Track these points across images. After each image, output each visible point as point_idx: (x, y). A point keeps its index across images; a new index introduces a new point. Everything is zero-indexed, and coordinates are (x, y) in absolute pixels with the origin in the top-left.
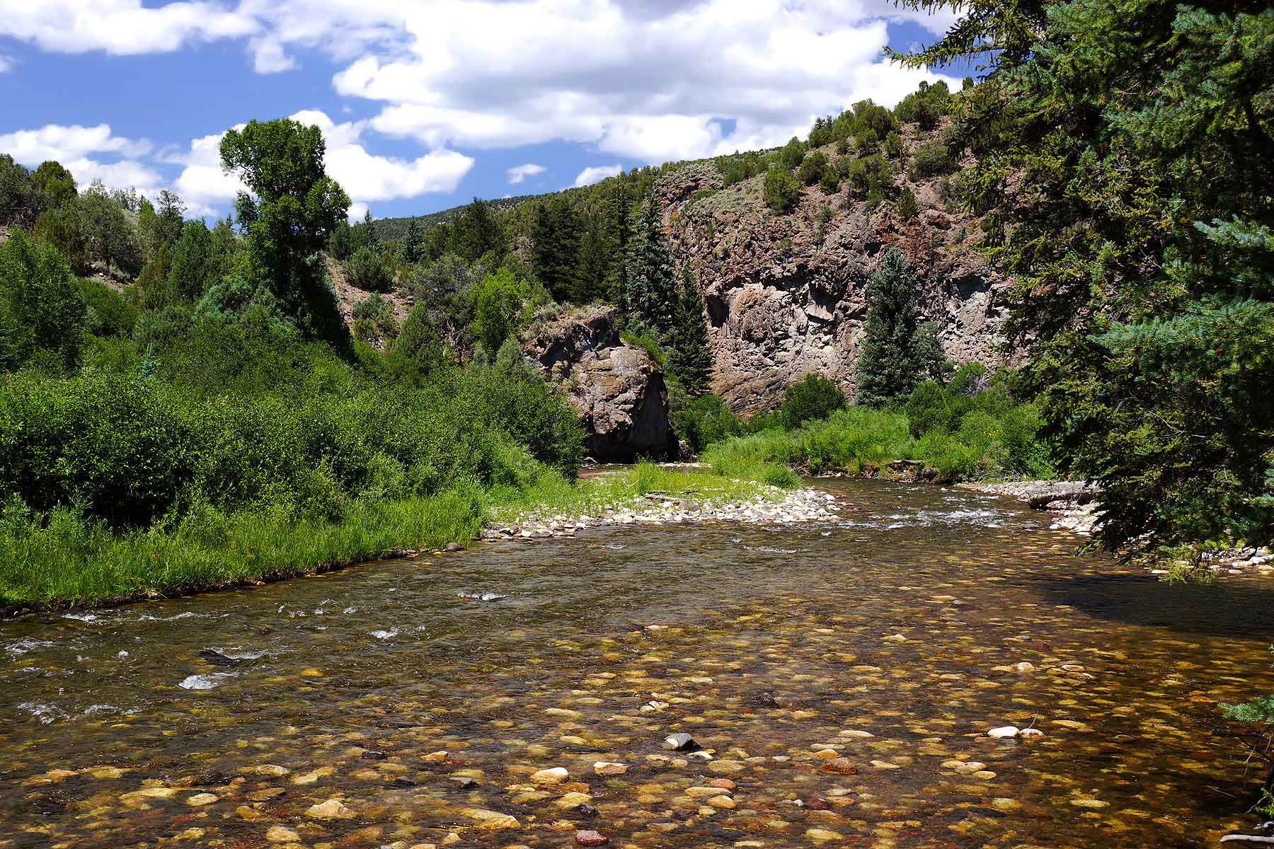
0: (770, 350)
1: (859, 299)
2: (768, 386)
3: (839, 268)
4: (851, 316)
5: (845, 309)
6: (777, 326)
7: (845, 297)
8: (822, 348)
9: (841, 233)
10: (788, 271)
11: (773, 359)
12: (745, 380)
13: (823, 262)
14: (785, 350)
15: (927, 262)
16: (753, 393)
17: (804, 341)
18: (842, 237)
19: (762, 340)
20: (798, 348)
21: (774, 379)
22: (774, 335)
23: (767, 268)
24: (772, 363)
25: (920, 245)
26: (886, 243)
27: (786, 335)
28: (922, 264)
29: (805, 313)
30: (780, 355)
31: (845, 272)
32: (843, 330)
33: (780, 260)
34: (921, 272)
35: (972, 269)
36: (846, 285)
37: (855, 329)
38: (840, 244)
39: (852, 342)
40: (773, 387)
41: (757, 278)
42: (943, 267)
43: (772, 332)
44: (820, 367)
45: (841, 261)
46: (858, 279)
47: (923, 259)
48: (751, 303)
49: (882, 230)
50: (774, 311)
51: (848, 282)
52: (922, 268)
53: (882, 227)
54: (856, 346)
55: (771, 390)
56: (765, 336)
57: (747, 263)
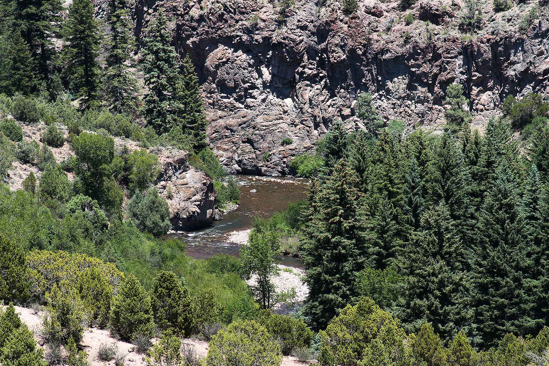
0: (240, 97)
1: (312, 67)
2: (240, 125)
3: (297, 44)
4: (306, 79)
5: (303, 73)
6: (246, 79)
7: (302, 64)
8: (283, 99)
9: (298, 18)
10: (256, 40)
11: (243, 103)
12: (220, 118)
13: (284, 38)
14: (253, 97)
15: (364, 46)
16: (228, 129)
18: (299, 21)
19: (233, 89)
20: (263, 97)
21: (245, 119)
22: (244, 86)
23: (237, 36)
24: (243, 106)
25: (359, 34)
26: (334, 30)
27: (253, 87)
28: (361, 47)
29: (269, 72)
30: (249, 100)
31: (301, 47)
32: (300, 88)
33: (248, 31)
34: (360, 52)
35: (397, 53)
36: (302, 57)
37: (309, 88)
38: (297, 26)
39: (307, 97)
40: (244, 125)
41: (228, 41)
42: (376, 50)
43: (242, 84)
44: (282, 113)
45: (298, 39)
46: (312, 52)
47: (361, 43)
48: (224, 60)
49: (330, 21)
50: (244, 69)
51: (304, 54)
52: (361, 49)
53: (330, 19)
54: (310, 100)
55: (243, 128)
56: (237, 86)
57: (221, 29)
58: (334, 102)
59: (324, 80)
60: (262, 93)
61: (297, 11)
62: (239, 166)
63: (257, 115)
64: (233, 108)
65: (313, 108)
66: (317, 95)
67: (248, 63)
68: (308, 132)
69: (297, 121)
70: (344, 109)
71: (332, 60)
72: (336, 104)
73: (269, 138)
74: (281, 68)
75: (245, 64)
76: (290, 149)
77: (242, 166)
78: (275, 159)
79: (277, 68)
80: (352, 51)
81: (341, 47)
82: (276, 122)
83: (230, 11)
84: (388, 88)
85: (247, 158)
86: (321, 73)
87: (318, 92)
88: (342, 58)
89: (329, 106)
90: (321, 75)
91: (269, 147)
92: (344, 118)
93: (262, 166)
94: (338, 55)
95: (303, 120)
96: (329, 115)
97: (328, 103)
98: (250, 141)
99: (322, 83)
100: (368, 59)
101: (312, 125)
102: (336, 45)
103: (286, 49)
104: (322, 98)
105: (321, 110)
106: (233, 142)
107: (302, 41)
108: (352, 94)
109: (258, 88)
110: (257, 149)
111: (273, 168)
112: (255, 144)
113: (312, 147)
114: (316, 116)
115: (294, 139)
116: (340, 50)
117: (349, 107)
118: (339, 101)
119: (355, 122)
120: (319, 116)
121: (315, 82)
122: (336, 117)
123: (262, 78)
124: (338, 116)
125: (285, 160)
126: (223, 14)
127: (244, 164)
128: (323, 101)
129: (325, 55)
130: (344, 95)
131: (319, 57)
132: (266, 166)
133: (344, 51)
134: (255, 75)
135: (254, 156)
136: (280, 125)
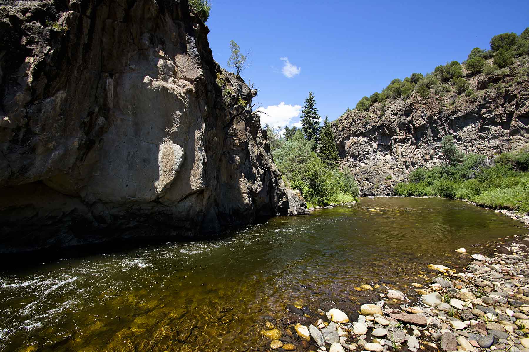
0: (361, 159)
1: (402, 134)
2: (362, 172)
3: (392, 123)
4: (398, 142)
5: (396, 139)
6: (364, 150)
7: (395, 134)
8: (385, 156)
10: (368, 129)
11: (363, 162)
13: (384, 121)
14: (368, 159)
15: (438, 113)
16: (356, 175)
17: (376, 154)
18: (392, 111)
19: (358, 156)
20: (373, 157)
21: (364, 169)
22: (363, 154)
23: (359, 130)
24: (363, 164)
25: (434, 106)
26: (416, 108)
27: (368, 153)
28: (436, 114)
29: (376, 144)
30: (366, 161)
31: (395, 124)
32: (395, 147)
33: (365, 126)
34: (436, 118)
35: (467, 111)
36: (395, 129)
37: (401, 147)
38: (392, 113)
39: (400, 152)
40: (364, 172)
41: (355, 134)
42: (448, 114)
43: (362, 152)
44: (384, 163)
45: (393, 120)
46: (401, 126)
47: (436, 112)
48: (353, 143)
49: (414, 103)
50: (363, 145)
51: (396, 128)
52: (436, 116)
53: (413, 102)
54: (402, 153)
55: (363, 174)
56: (359, 154)
57: (351, 130)
58: (418, 152)
59: (411, 140)
60: (372, 155)
61: (391, 107)
62: (362, 193)
63: (370, 167)
64: (358, 165)
65: (404, 158)
66: (406, 149)
67: (365, 141)
68: (402, 171)
69: (394, 166)
70: (425, 155)
71: (416, 125)
72: (420, 153)
73: (378, 176)
74: (383, 140)
75: (364, 142)
76: (392, 182)
77: (364, 193)
78: (383, 187)
79: (380, 140)
80: (431, 117)
81: (422, 117)
82: (382, 168)
83: (355, 121)
84: (460, 137)
85: (366, 188)
86: (408, 136)
87: (407, 147)
88: (423, 124)
89: (415, 155)
90: (408, 138)
91: (378, 181)
92: (426, 161)
93: (375, 192)
94: (420, 122)
95: (398, 166)
96: (416, 160)
97: (414, 153)
98: (367, 180)
99: (410, 142)
100: (441, 121)
101: (404, 167)
102: (419, 116)
103: (386, 127)
104: (409, 151)
105: (410, 157)
106: (358, 181)
107: (395, 121)
108: (430, 146)
109: (370, 154)
110: (371, 183)
111: (382, 192)
112: (370, 181)
113: (405, 180)
114: (406, 162)
115: (393, 176)
116: (421, 119)
117: (429, 154)
118: (422, 151)
119: (433, 163)
120: (408, 161)
121: (404, 143)
122: (420, 160)
123: (372, 147)
124: (422, 160)
125: (389, 187)
126: (352, 123)
127: (365, 191)
128: (411, 153)
129: (411, 125)
130: (425, 147)
131: (407, 127)
132: (377, 191)
133: (424, 119)
134: (369, 147)
135: (370, 186)
136: (384, 170)
